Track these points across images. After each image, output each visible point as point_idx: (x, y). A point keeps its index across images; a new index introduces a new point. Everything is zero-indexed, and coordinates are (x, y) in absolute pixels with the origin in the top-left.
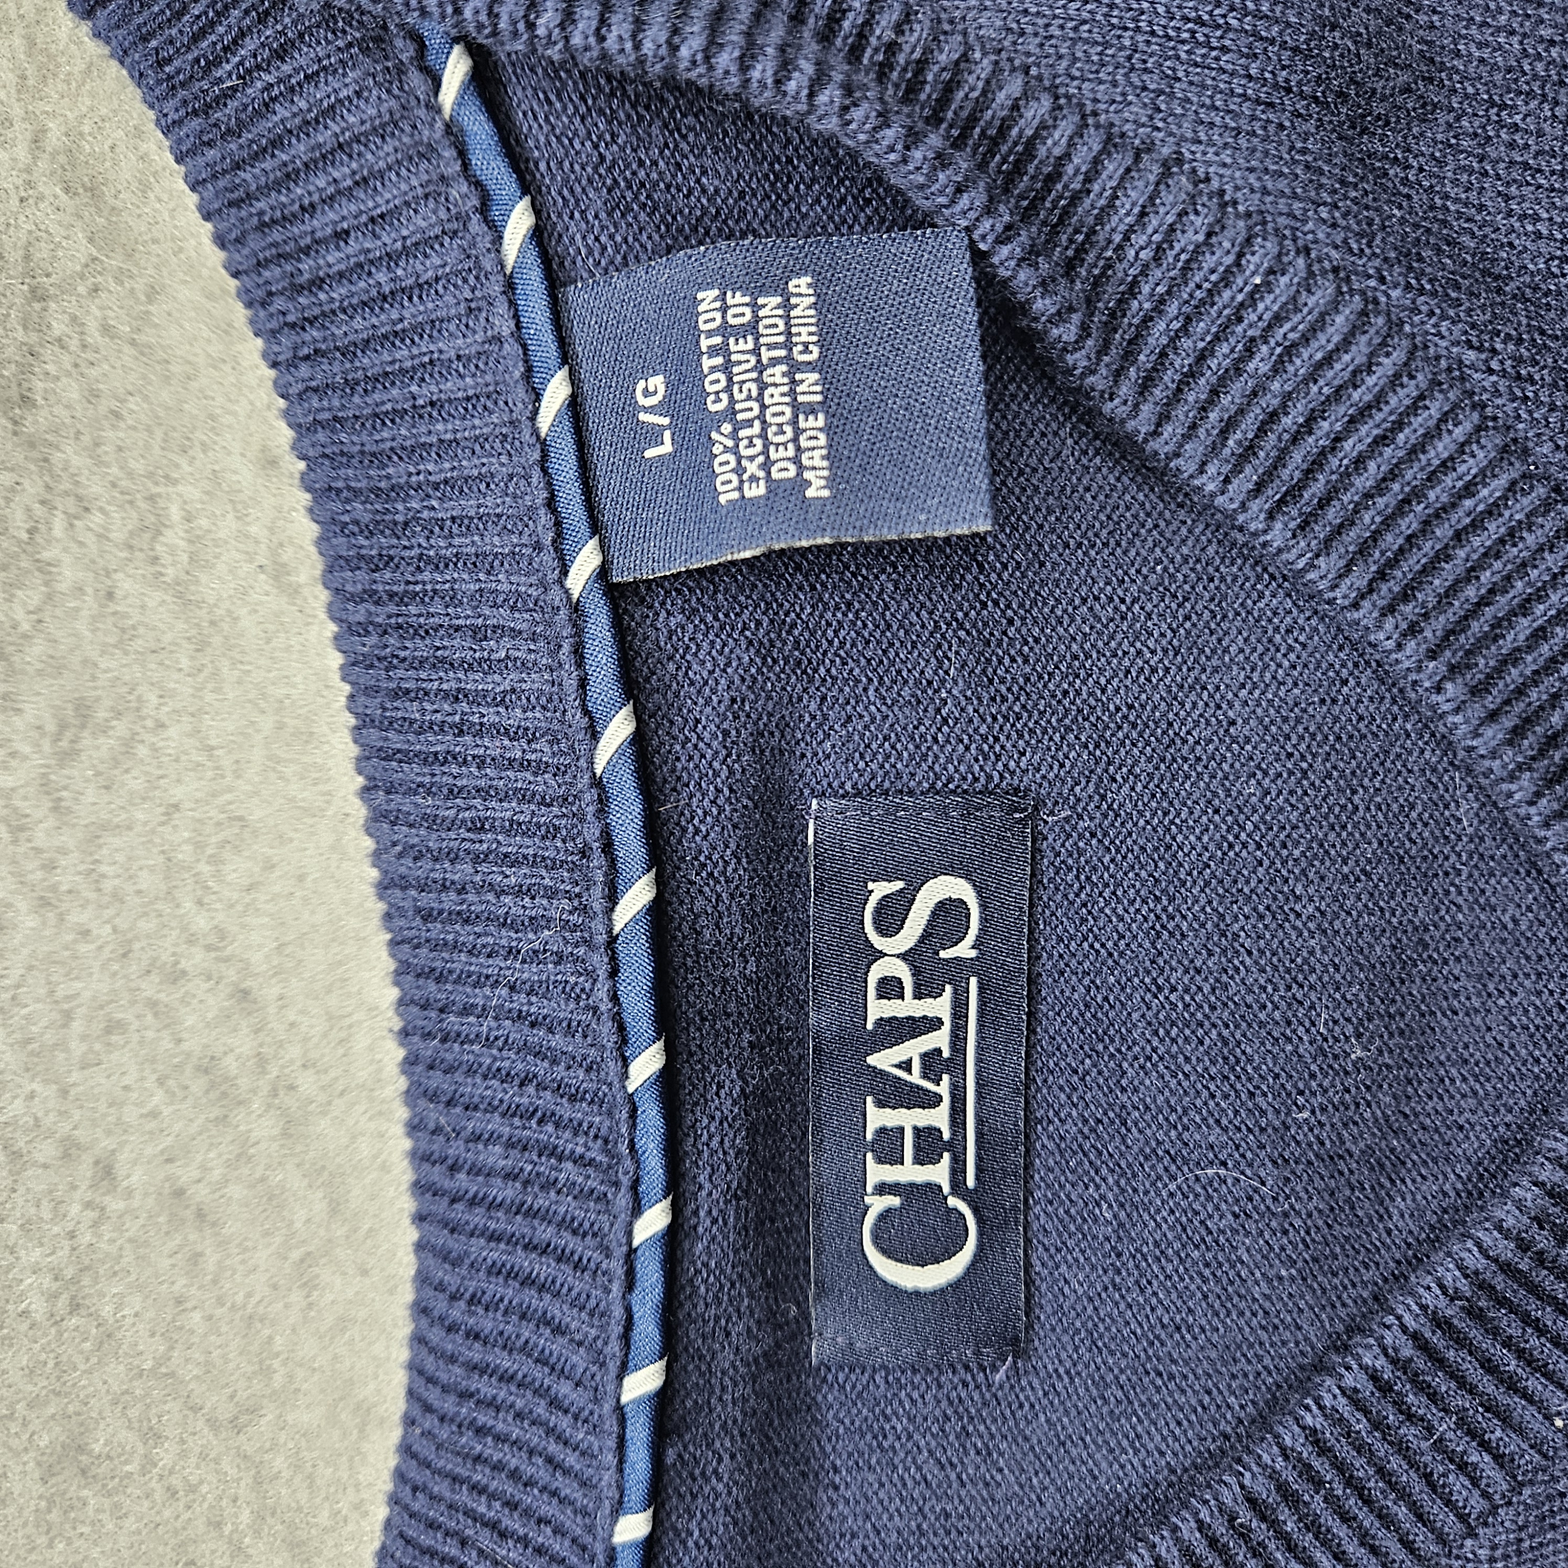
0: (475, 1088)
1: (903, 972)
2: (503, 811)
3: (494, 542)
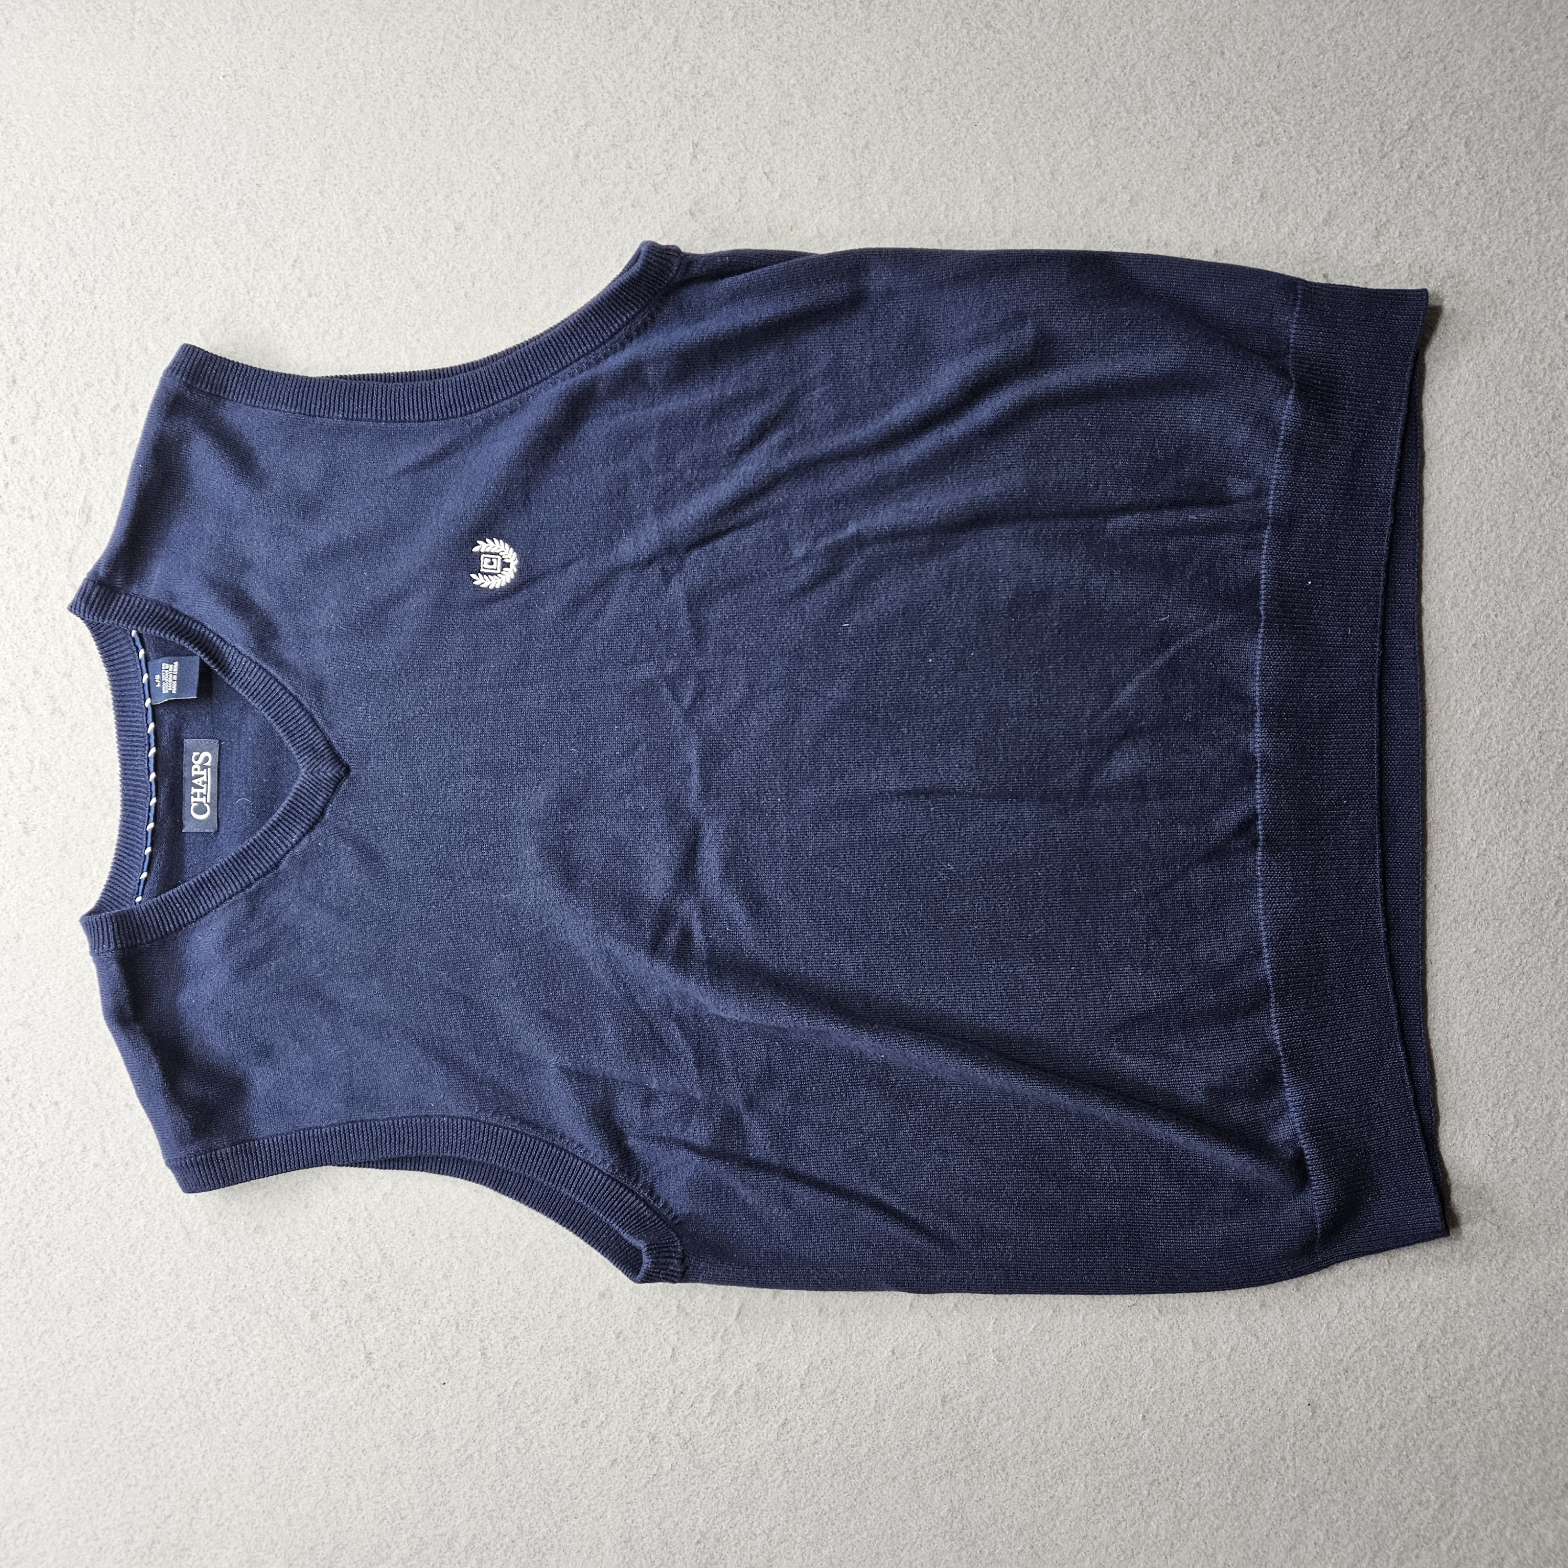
1: (199, 768)
2: (135, 739)
3: (136, 699)
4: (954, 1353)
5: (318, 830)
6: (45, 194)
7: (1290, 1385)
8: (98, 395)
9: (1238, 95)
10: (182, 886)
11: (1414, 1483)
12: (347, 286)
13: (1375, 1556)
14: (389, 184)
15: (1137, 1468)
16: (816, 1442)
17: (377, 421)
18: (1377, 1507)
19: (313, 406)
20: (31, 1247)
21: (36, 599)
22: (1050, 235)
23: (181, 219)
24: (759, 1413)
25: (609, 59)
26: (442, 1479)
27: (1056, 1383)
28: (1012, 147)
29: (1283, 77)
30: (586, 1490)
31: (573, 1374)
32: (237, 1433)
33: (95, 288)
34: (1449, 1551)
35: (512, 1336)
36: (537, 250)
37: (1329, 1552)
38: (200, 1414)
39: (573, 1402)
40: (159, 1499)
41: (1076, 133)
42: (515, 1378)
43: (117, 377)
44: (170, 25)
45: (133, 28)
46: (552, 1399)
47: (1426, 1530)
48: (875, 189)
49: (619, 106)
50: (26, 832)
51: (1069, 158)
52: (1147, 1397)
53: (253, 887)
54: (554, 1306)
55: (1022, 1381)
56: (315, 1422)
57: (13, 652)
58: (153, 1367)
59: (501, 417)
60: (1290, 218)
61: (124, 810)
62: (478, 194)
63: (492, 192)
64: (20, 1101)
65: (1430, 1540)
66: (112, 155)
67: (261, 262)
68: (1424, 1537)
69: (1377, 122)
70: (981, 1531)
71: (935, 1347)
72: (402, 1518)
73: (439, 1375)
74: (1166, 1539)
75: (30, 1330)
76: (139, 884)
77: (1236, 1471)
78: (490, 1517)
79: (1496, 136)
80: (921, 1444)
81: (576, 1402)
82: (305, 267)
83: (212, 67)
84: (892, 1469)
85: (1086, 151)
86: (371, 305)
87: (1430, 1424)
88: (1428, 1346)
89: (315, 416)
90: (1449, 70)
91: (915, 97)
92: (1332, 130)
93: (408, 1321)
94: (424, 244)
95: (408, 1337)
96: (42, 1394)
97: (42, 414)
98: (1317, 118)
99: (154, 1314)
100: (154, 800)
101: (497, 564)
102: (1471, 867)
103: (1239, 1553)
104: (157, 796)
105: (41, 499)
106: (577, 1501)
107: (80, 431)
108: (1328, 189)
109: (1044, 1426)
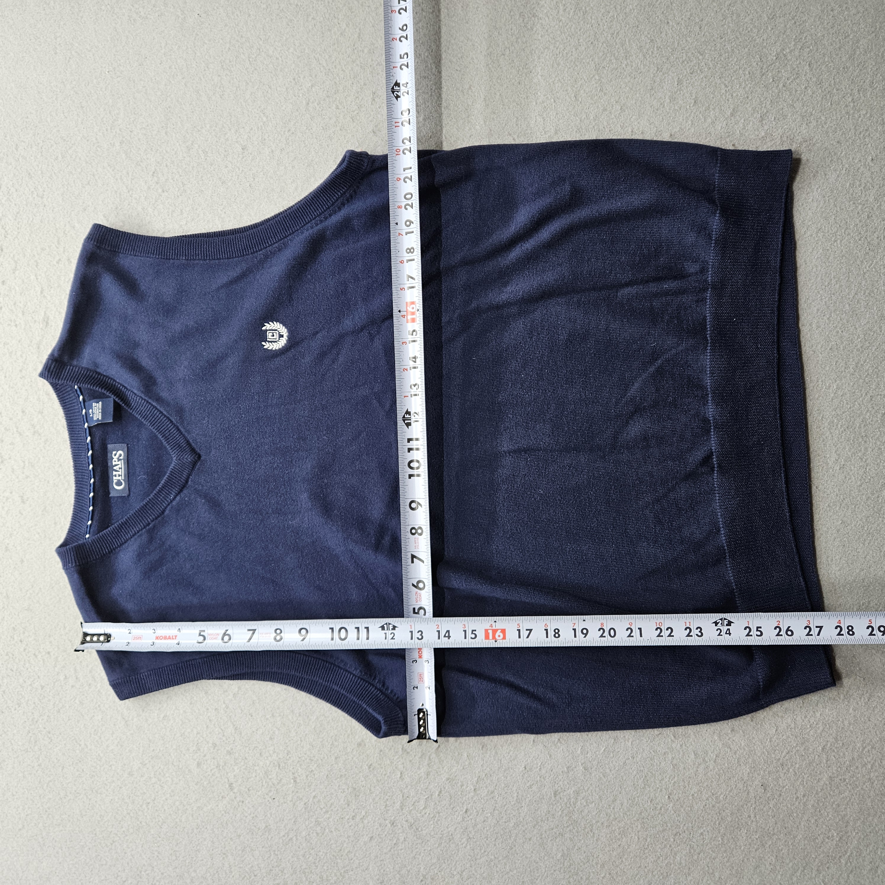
0: (78, 470)
1: (116, 460)
2: (80, 446)
3: (80, 424)
4: (560, 767)
5: (185, 491)
6: (13, 144)
7: (751, 775)
8: (48, 254)
9: (678, 46)
10: (111, 527)
11: (824, 826)
12: (184, 185)
13: (804, 869)
14: (203, 126)
15: (667, 826)
16: (484, 821)
17: (205, 260)
18: (804, 841)
19: (168, 254)
20: (39, 734)
21: (21, 371)
22: (576, 132)
23: (90, 153)
24: (452, 806)
25: (323, 48)
26: (276, 853)
27: (618, 781)
28: (552, 83)
29: (703, 33)
30: (357, 855)
31: (346, 790)
32: (160, 833)
33: (44, 195)
34: (846, 864)
35: (310, 770)
36: (288, 158)
37: (778, 868)
38: (139, 823)
39: (346, 805)
40: (119, 871)
41: (588, 73)
42: (314, 794)
43: (59, 243)
44: (77, 45)
45: (56, 48)
46: (335, 804)
47: (833, 852)
48: (476, 111)
49: (329, 74)
50: (23, 502)
51: (585, 87)
52: (670, 786)
53: (151, 526)
54: (333, 752)
55: (599, 780)
56: (203, 824)
57: (10, 402)
58: (111, 798)
59: (273, 253)
60: (711, 113)
61: (76, 486)
62: (254, 129)
63: (261, 127)
64: (28, 653)
65: (835, 858)
66: (49, 120)
67: (134, 174)
68: (832, 856)
69: (757, 56)
70: (581, 866)
71: (548, 764)
72: (255, 876)
73: (270, 794)
74: (686, 865)
75: (42, 780)
76: (87, 527)
77: (723, 825)
78: (304, 873)
79: (826, 60)
80: (544, 819)
81: (348, 805)
82: (159, 175)
83: (102, 67)
84: (528, 834)
85: (594, 83)
86: (198, 195)
87: (831, 793)
88: (828, 748)
89: (169, 259)
90: (798, 23)
91: (495, 58)
92: (732, 62)
93: (251, 765)
94: (225, 159)
95: (252, 774)
96: (50, 816)
97: (18, 267)
98: (724, 56)
99: (110, 768)
100: (92, 480)
101: (276, 336)
102: (836, 475)
103: (727, 872)
104: (94, 477)
105: (20, 315)
106: (352, 861)
107: (40, 275)
108: (732, 95)
109: (613, 806)
